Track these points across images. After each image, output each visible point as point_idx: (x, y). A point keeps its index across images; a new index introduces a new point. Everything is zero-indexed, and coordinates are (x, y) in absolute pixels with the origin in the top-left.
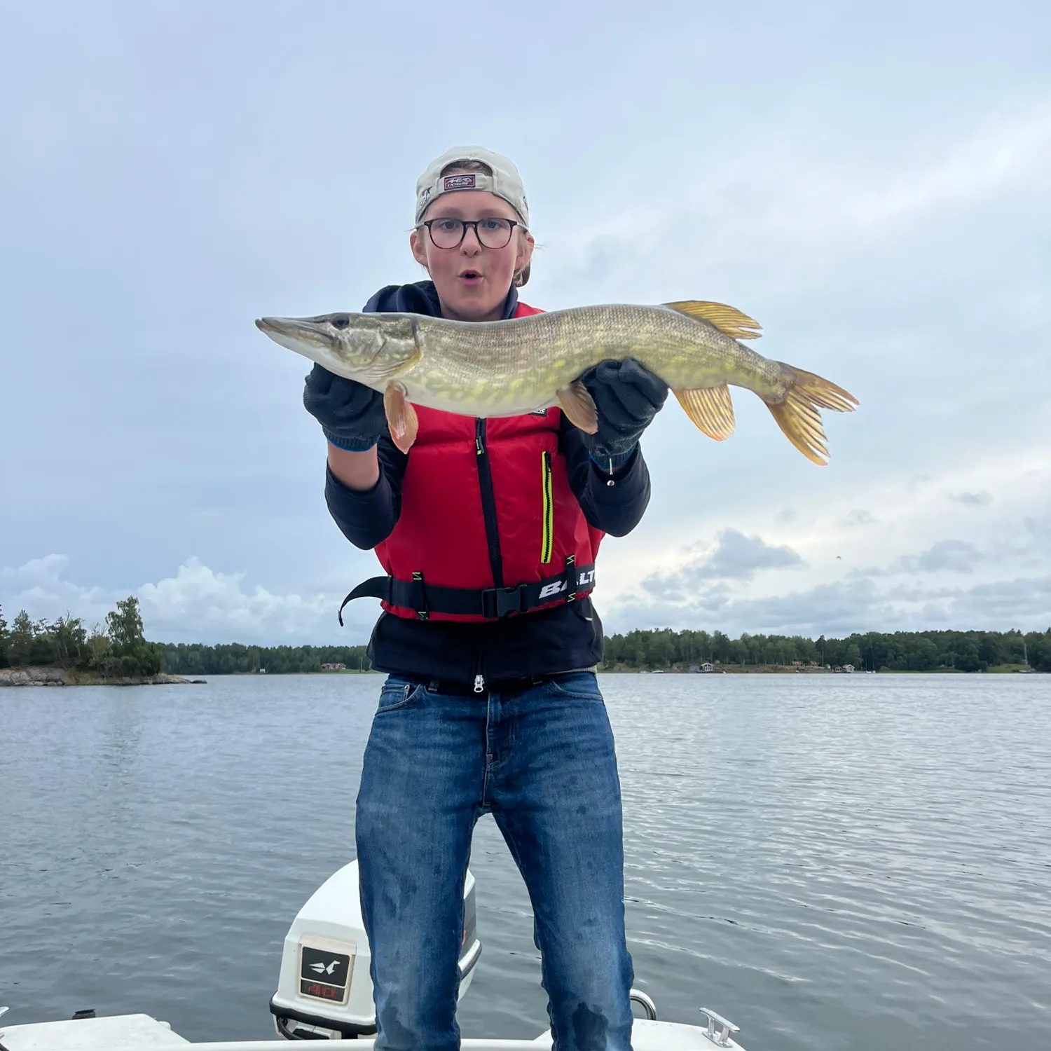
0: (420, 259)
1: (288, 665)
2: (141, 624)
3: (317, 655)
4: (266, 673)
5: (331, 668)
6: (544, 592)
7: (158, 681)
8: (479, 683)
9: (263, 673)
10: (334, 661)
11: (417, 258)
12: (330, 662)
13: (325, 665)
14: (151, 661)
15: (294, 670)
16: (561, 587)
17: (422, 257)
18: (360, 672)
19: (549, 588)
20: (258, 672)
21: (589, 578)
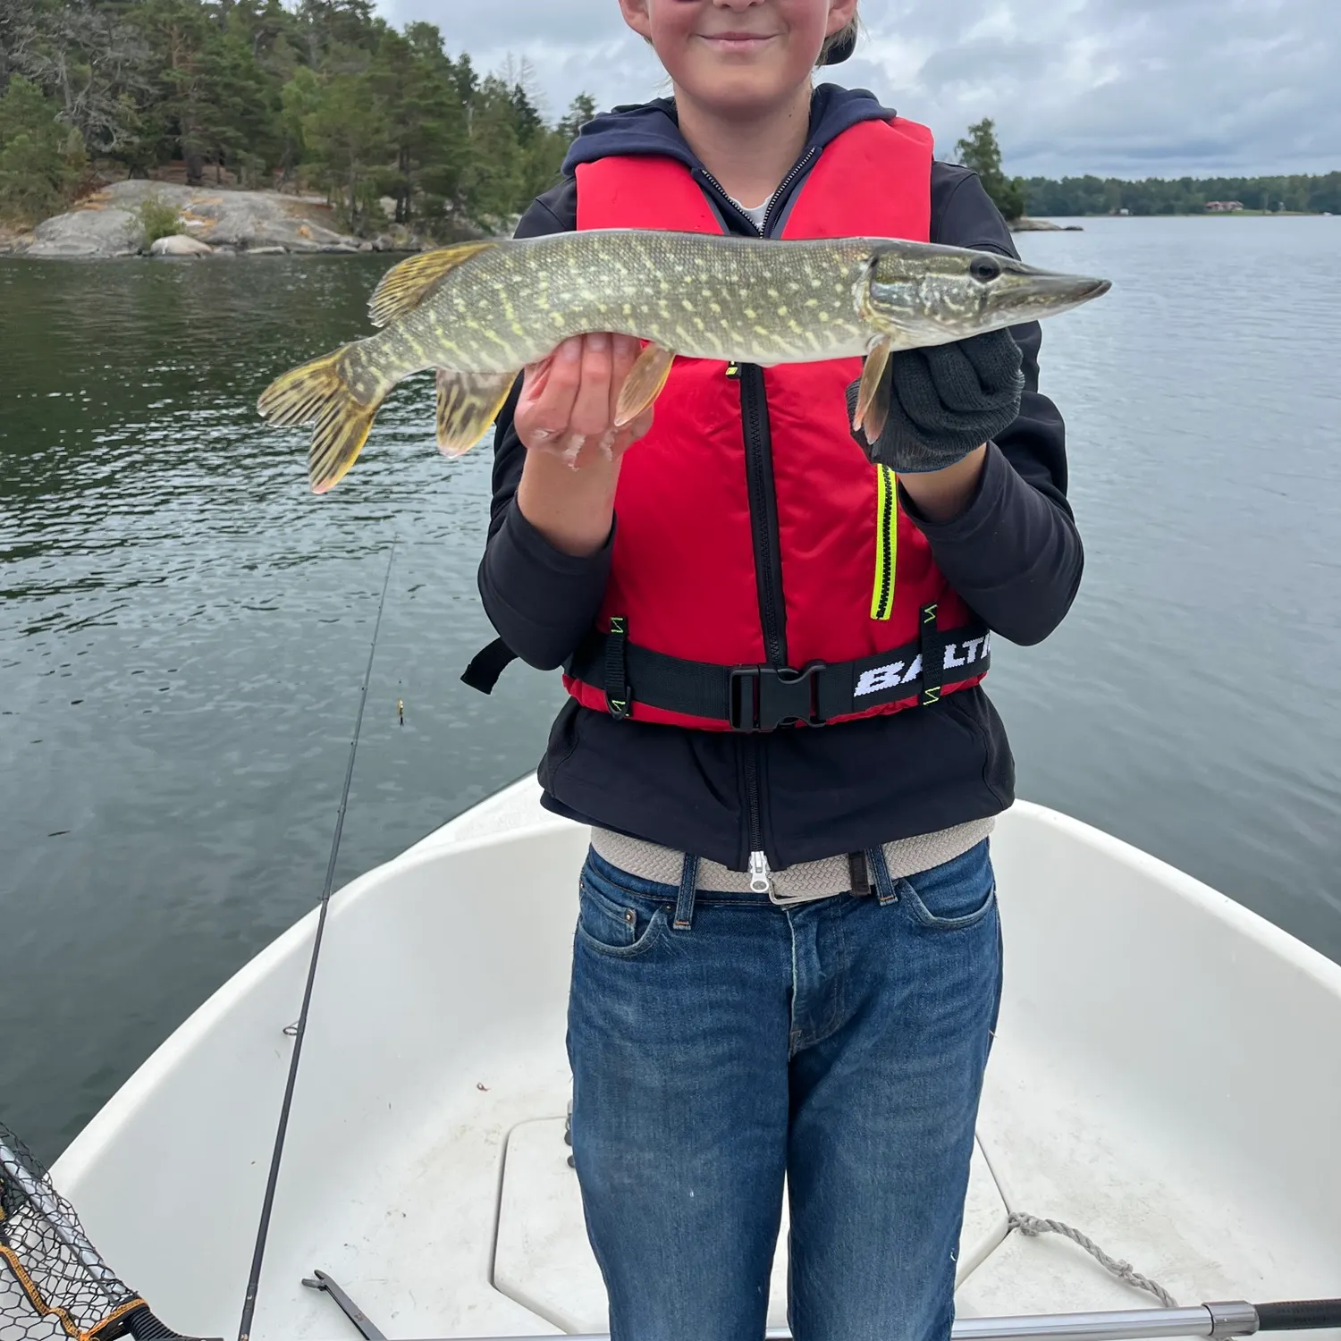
0: (633, 22)
1: (1160, 204)
2: (998, 153)
3: (1199, 191)
4: (1129, 215)
5: (1221, 208)
6: (866, 684)
7: (1021, 226)
8: (759, 870)
9: (1124, 215)
10: (1226, 199)
11: (628, 19)
12: (1220, 201)
13: (1210, 204)
14: (1011, 203)
15: (1168, 211)
16: (902, 673)
17: (639, 17)
18: (1264, 214)
19: (876, 676)
20: (1118, 214)
21: (966, 655)
